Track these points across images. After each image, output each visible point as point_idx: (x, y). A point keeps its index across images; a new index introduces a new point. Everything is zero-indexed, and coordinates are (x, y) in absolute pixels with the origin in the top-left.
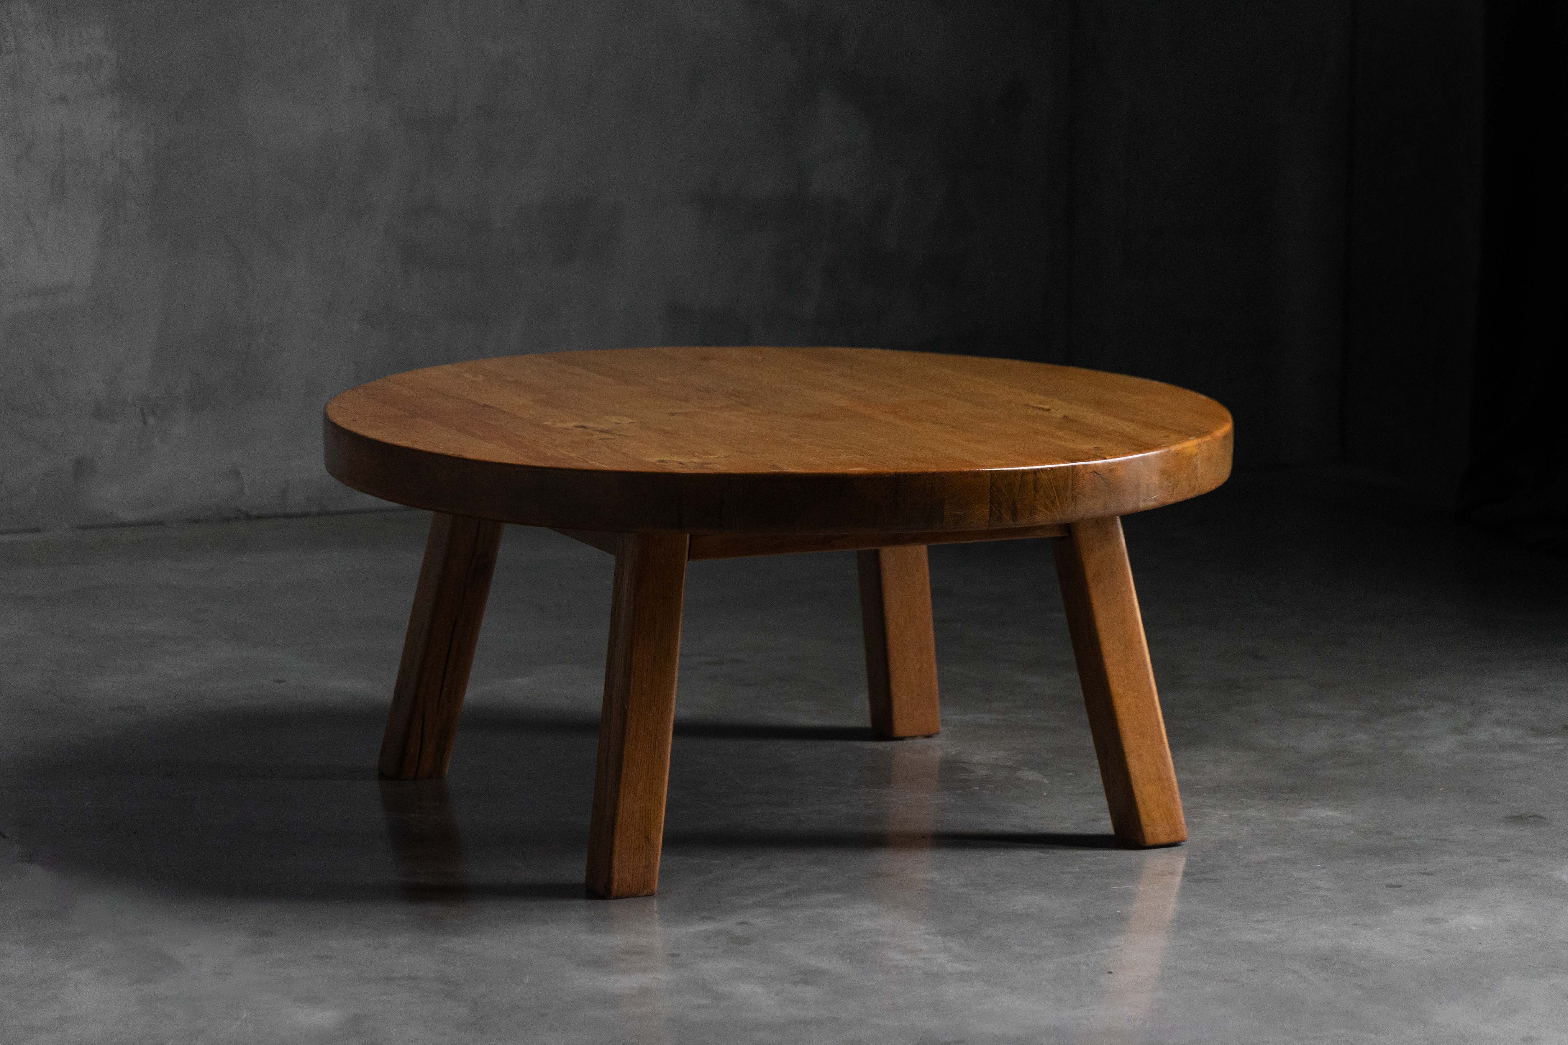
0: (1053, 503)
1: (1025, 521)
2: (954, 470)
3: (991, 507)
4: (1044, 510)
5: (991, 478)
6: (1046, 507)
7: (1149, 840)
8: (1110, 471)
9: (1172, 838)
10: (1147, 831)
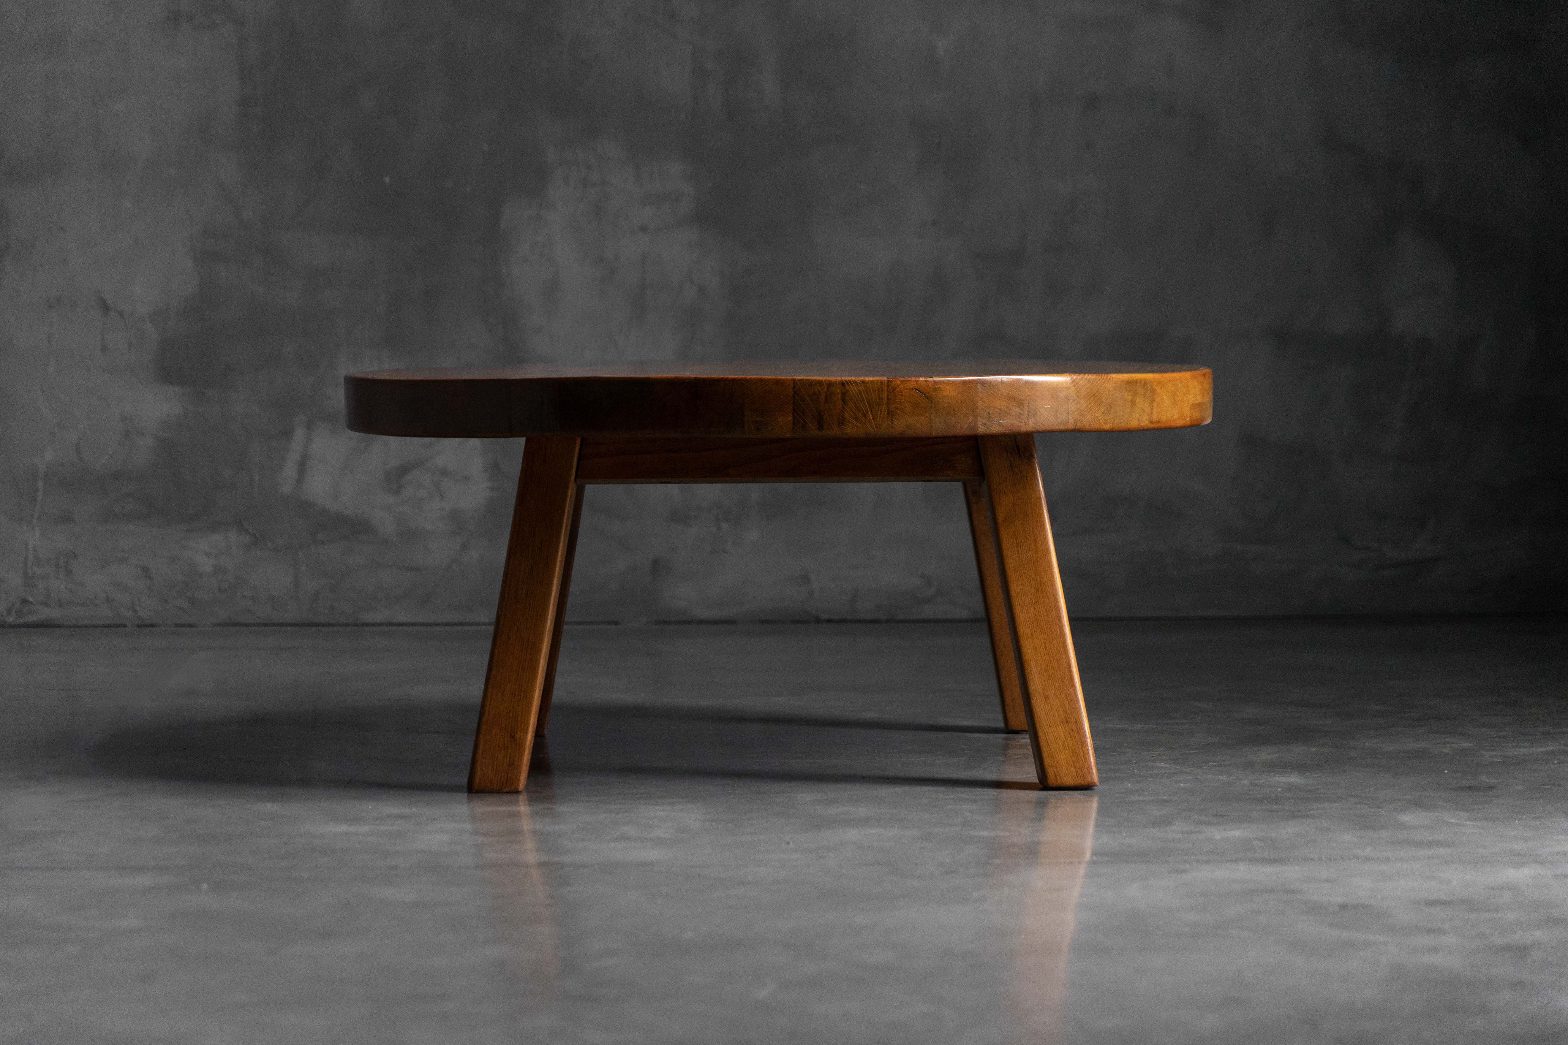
0: (865, 415)
1: (833, 431)
2: (754, 377)
3: (794, 415)
4: (855, 422)
5: (794, 387)
6: (856, 419)
7: (1052, 781)
8: (935, 390)
9: (1078, 781)
10: (1050, 772)
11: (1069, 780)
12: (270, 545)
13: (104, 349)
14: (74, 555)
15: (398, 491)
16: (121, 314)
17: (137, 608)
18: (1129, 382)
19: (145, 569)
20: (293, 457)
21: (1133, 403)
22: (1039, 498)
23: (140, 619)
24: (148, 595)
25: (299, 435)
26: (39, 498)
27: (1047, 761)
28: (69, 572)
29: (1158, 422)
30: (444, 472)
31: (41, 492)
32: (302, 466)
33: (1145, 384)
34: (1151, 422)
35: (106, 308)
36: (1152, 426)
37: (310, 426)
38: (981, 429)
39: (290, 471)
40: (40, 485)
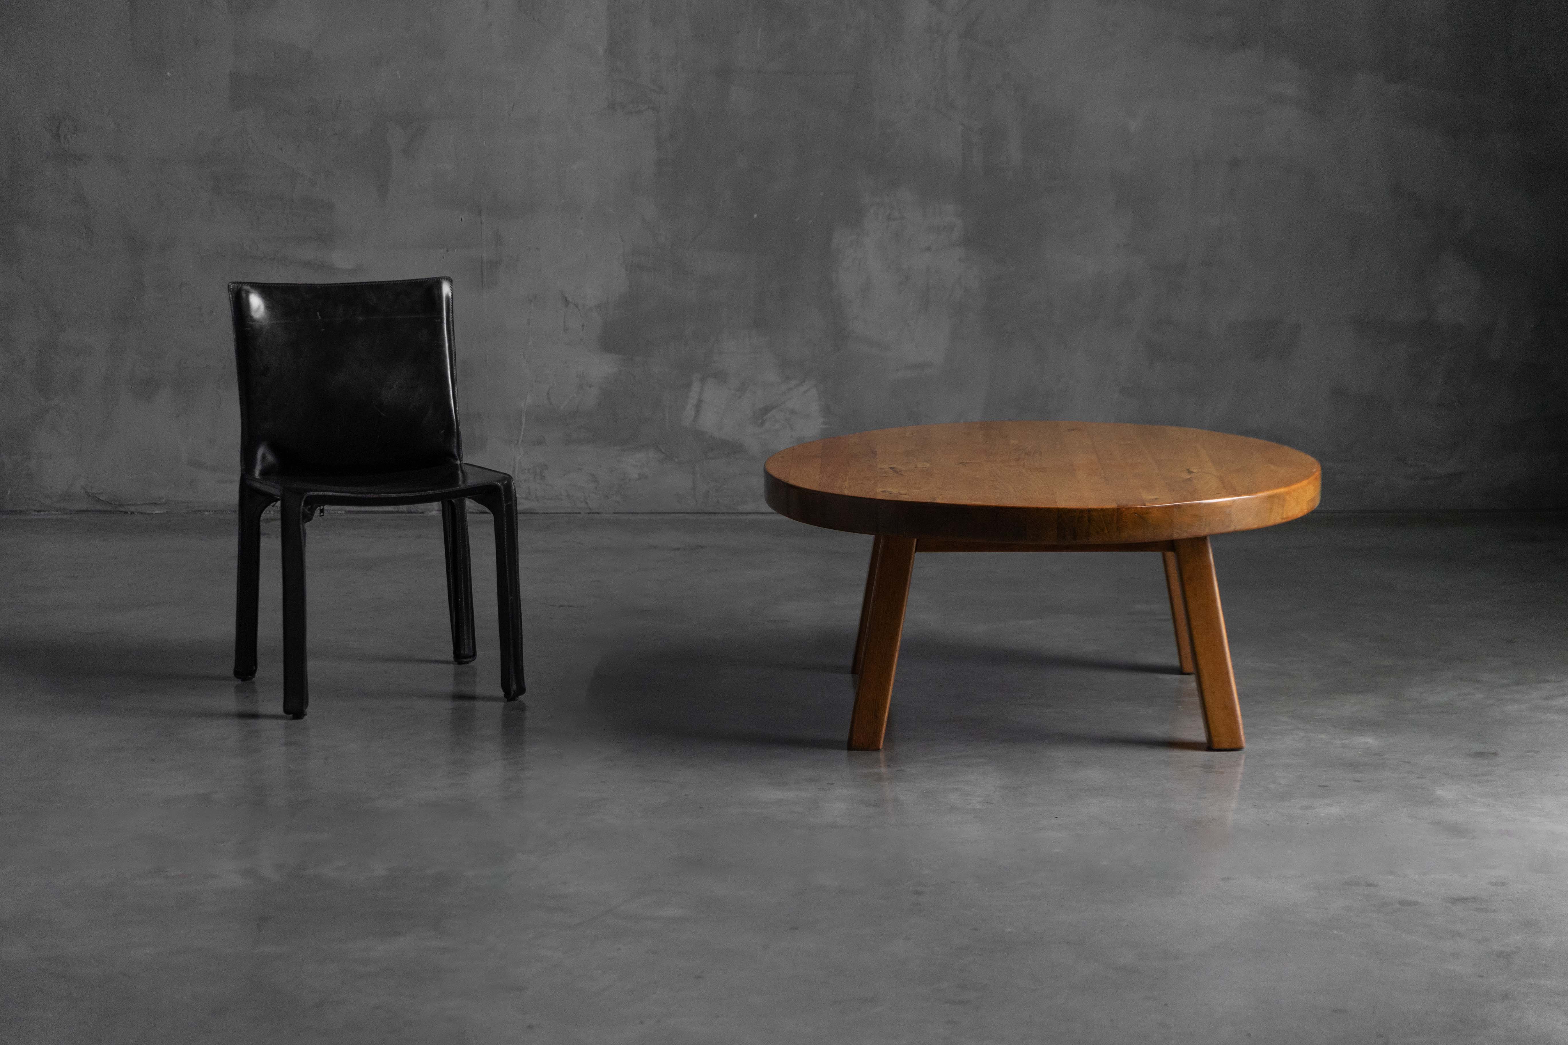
0: (1103, 530)
1: (1083, 541)
3: (1058, 531)
4: (1096, 535)
5: (1058, 513)
6: (1097, 533)
7: (1216, 746)
8: (1147, 513)
9: (1232, 746)
10: (1215, 739)
11: (1226, 746)
12: (676, 460)
13: (566, 330)
14: (546, 467)
15: (762, 424)
16: (576, 306)
17: (588, 501)
18: (1270, 497)
19: (594, 476)
20: (692, 401)
21: (1271, 509)
22: (1210, 565)
23: (590, 509)
24: (595, 493)
25: (696, 387)
26: (523, 428)
27: (1212, 730)
28: (543, 478)
29: (1287, 518)
30: (793, 412)
31: (524, 425)
32: (698, 407)
33: (1278, 496)
34: (1283, 519)
35: (566, 302)
36: (1283, 521)
37: (703, 380)
38: (1176, 536)
39: (690, 411)
40: (524, 420)
